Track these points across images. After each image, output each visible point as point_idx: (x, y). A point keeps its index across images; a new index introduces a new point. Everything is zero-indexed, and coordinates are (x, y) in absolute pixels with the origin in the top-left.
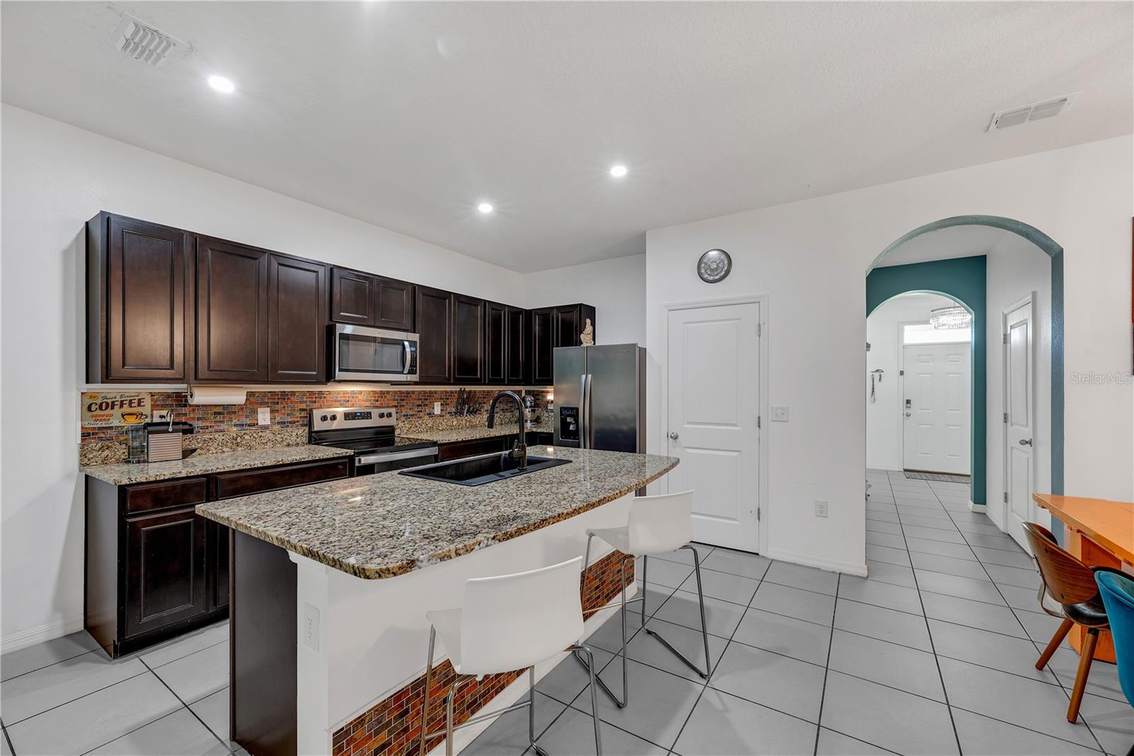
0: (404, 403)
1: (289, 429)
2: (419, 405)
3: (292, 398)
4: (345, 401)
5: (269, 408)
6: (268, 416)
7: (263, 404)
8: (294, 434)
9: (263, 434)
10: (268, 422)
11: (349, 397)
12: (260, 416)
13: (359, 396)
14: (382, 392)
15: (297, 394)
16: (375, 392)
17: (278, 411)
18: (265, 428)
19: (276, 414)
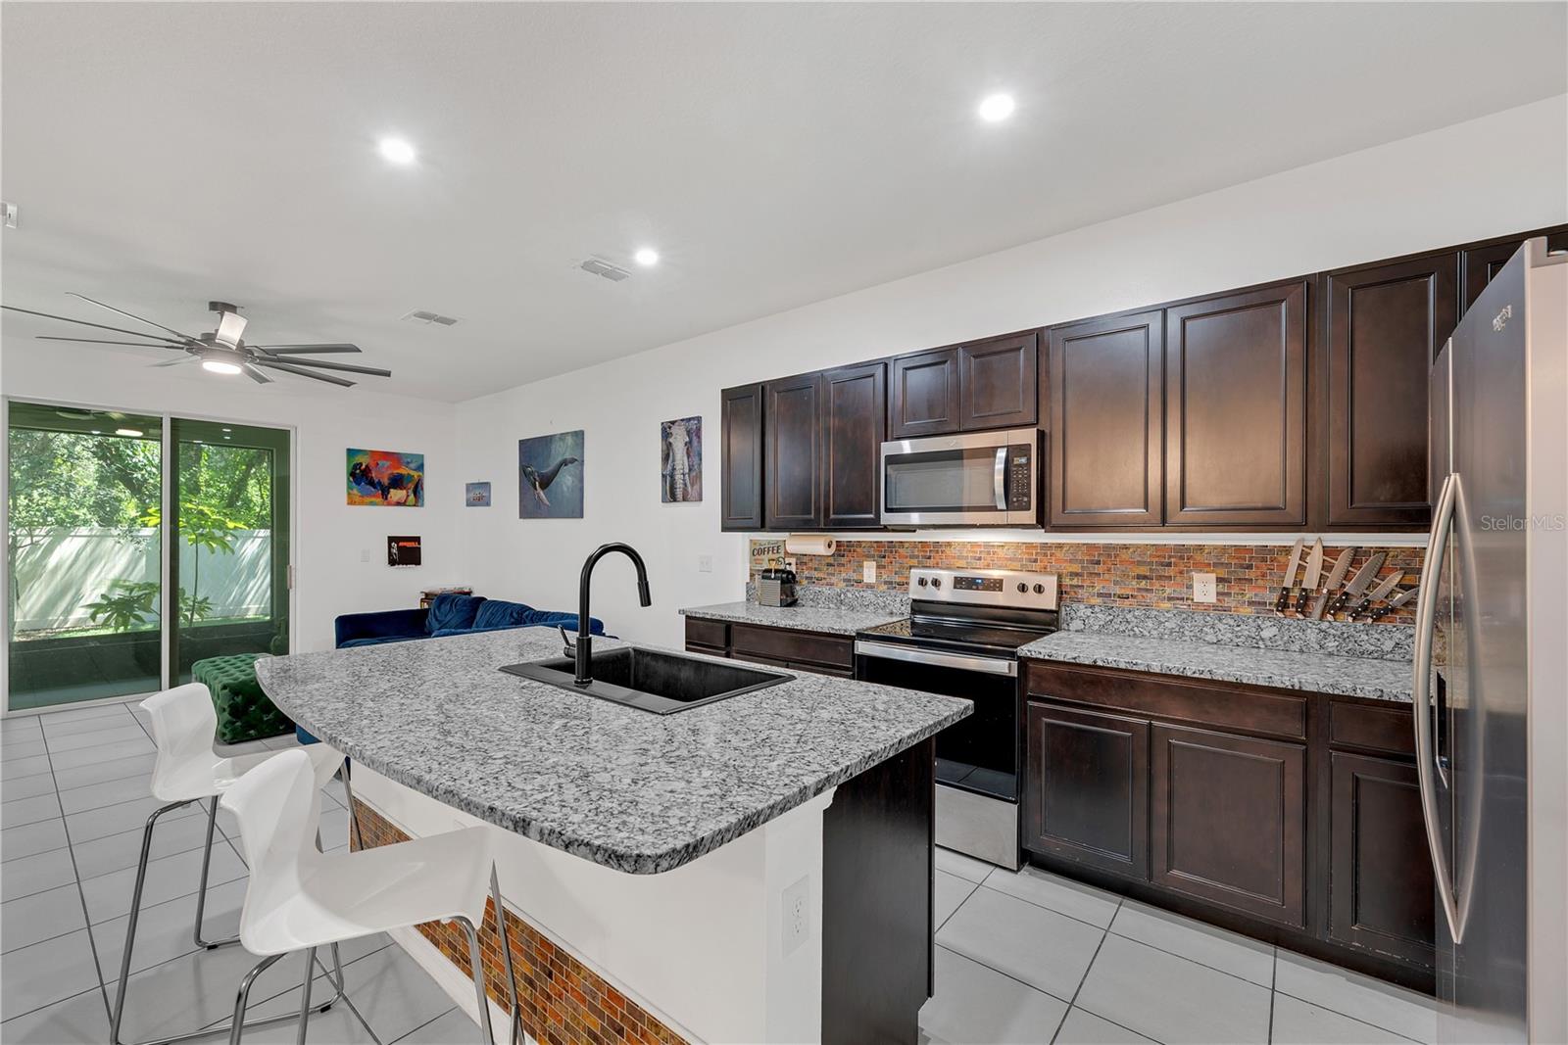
0: (1098, 569)
1: (893, 592)
2: (1139, 577)
3: (900, 550)
4: (975, 558)
5: (874, 563)
6: (874, 571)
7: (869, 557)
8: (898, 600)
9: (865, 595)
10: (873, 580)
11: (981, 552)
12: (866, 571)
13: (999, 550)
14: (1045, 546)
15: (906, 545)
16: (1029, 546)
17: (884, 567)
18: (870, 586)
19: (883, 571)
